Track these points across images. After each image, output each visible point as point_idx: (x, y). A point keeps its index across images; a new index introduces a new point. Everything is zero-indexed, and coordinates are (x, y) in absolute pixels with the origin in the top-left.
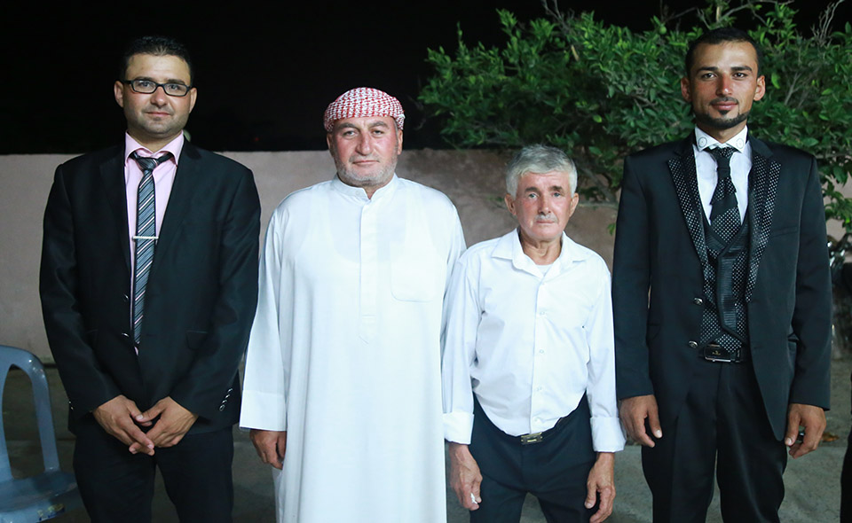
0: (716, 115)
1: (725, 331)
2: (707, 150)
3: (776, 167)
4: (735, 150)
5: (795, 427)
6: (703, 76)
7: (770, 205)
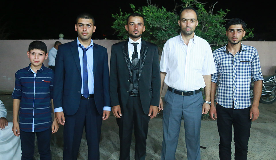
0: (134, 35)
1: (135, 88)
2: (132, 43)
3: (147, 48)
4: (138, 43)
5: (151, 112)
6: (131, 25)
7: (145, 57)
